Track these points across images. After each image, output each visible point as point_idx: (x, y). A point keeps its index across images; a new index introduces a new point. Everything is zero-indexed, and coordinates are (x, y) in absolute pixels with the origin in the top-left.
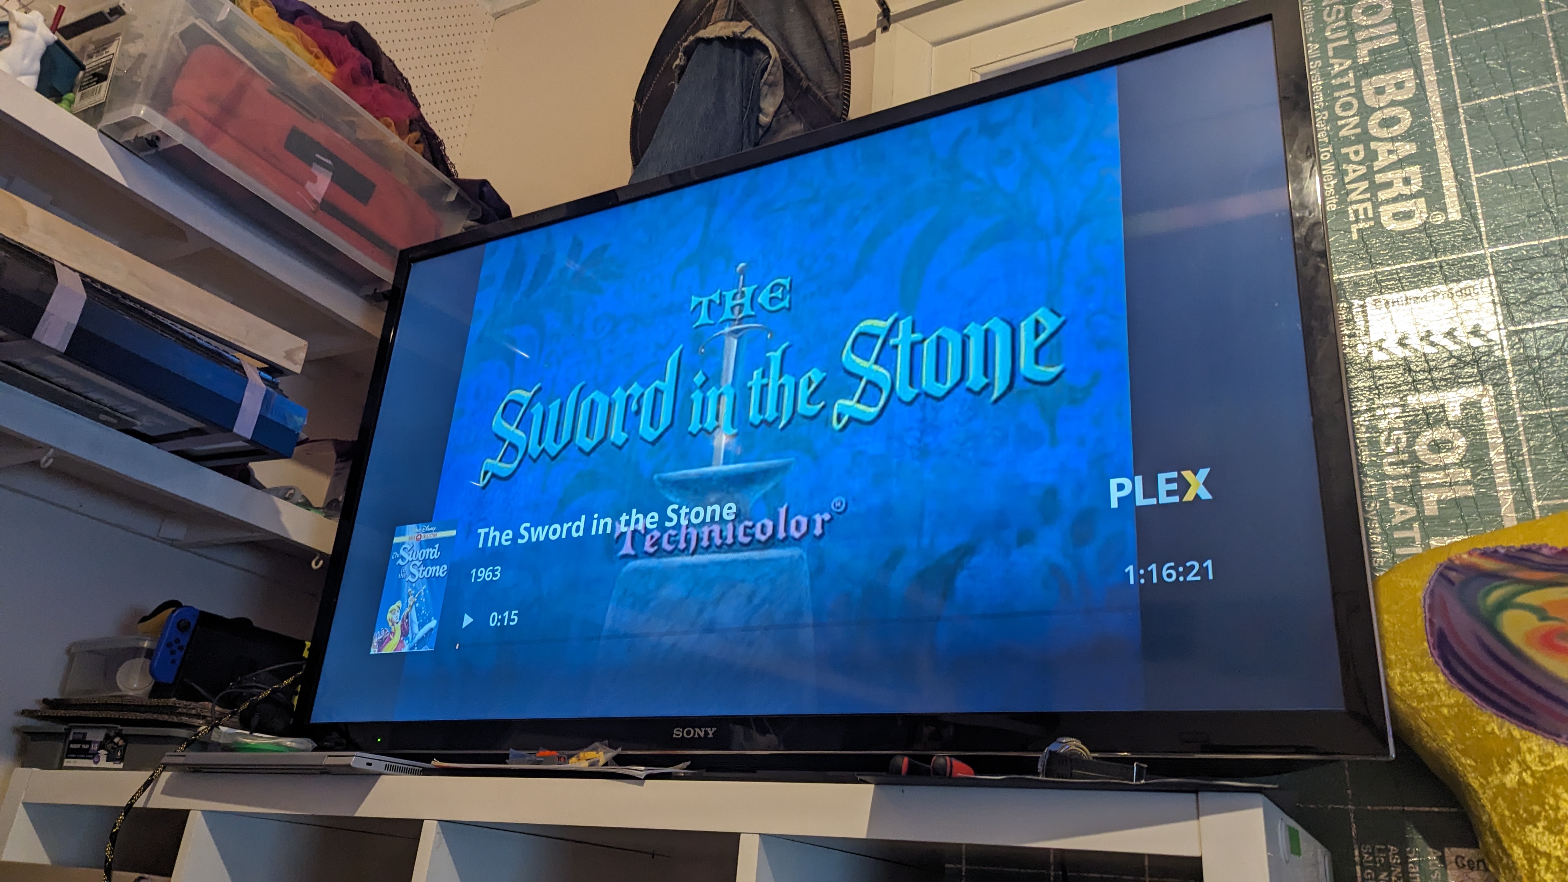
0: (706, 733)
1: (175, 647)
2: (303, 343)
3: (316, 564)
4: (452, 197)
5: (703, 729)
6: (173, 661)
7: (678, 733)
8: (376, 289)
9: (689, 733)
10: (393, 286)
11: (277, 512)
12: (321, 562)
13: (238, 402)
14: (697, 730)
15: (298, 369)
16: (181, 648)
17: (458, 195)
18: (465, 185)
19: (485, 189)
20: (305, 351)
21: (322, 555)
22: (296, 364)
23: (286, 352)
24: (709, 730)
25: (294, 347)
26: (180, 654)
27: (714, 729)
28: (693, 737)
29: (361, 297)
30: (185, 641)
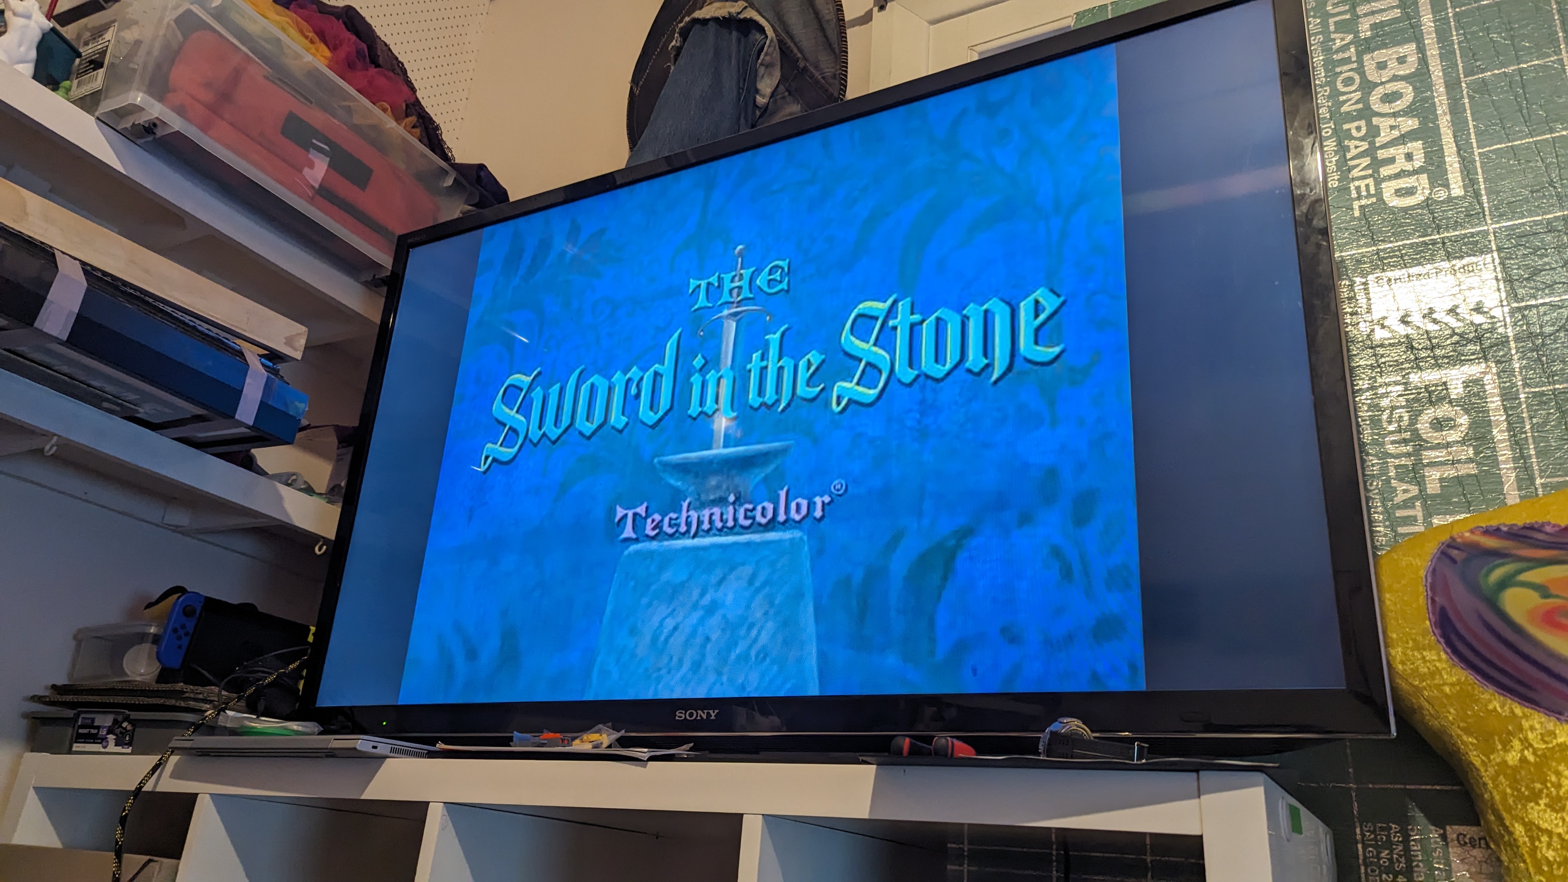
0: (709, 715)
1: (181, 632)
2: (303, 329)
3: (320, 550)
4: (449, 182)
5: (706, 711)
6: (180, 647)
7: (680, 715)
8: (374, 276)
9: (691, 715)
10: (392, 271)
11: (280, 498)
12: (325, 547)
13: (240, 389)
14: (700, 712)
15: (298, 355)
16: (187, 634)
17: (455, 179)
18: (462, 169)
19: (482, 174)
20: (306, 337)
21: (326, 541)
22: (296, 350)
23: (286, 338)
24: (711, 712)
25: (294, 333)
26: (185, 641)
27: (716, 711)
28: (695, 719)
29: (361, 283)
30: (191, 625)
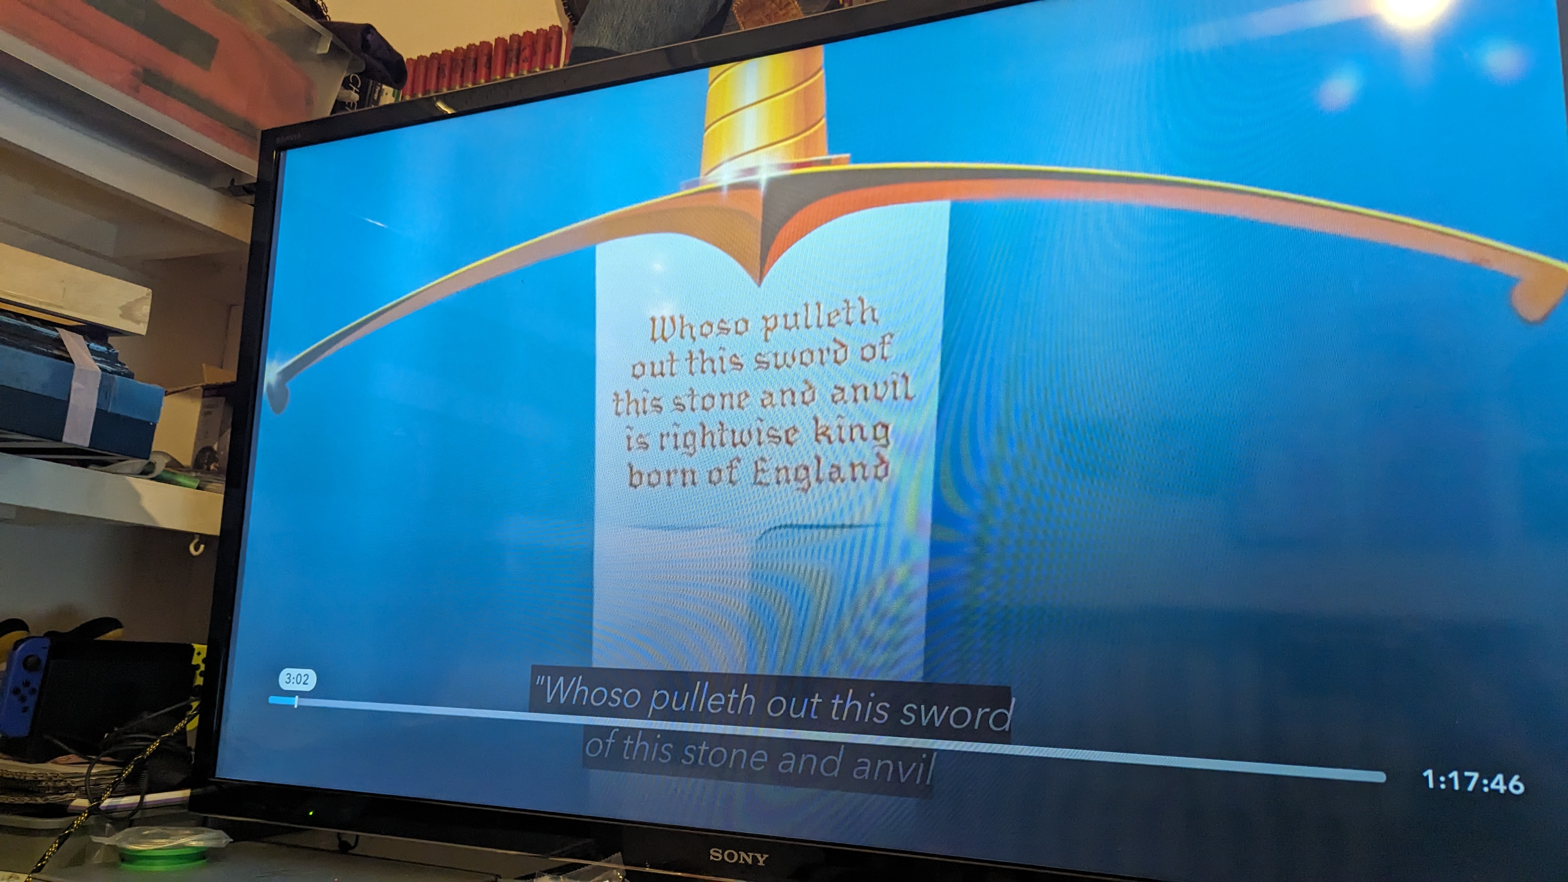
0: (755, 859)
1: (25, 691)
2: (145, 292)
3: (196, 549)
4: (324, 48)
5: (751, 854)
6: (25, 710)
7: (716, 854)
9: (731, 856)
10: (258, 179)
11: (137, 496)
12: (202, 546)
14: (743, 854)
15: (141, 329)
16: (33, 691)
17: (332, 43)
18: (341, 31)
19: (369, 37)
20: (149, 301)
21: (205, 539)
22: (138, 322)
23: (121, 308)
24: (758, 856)
25: (133, 300)
26: (31, 700)
27: (766, 856)
28: (737, 862)
29: (215, 189)
30: (36, 680)
